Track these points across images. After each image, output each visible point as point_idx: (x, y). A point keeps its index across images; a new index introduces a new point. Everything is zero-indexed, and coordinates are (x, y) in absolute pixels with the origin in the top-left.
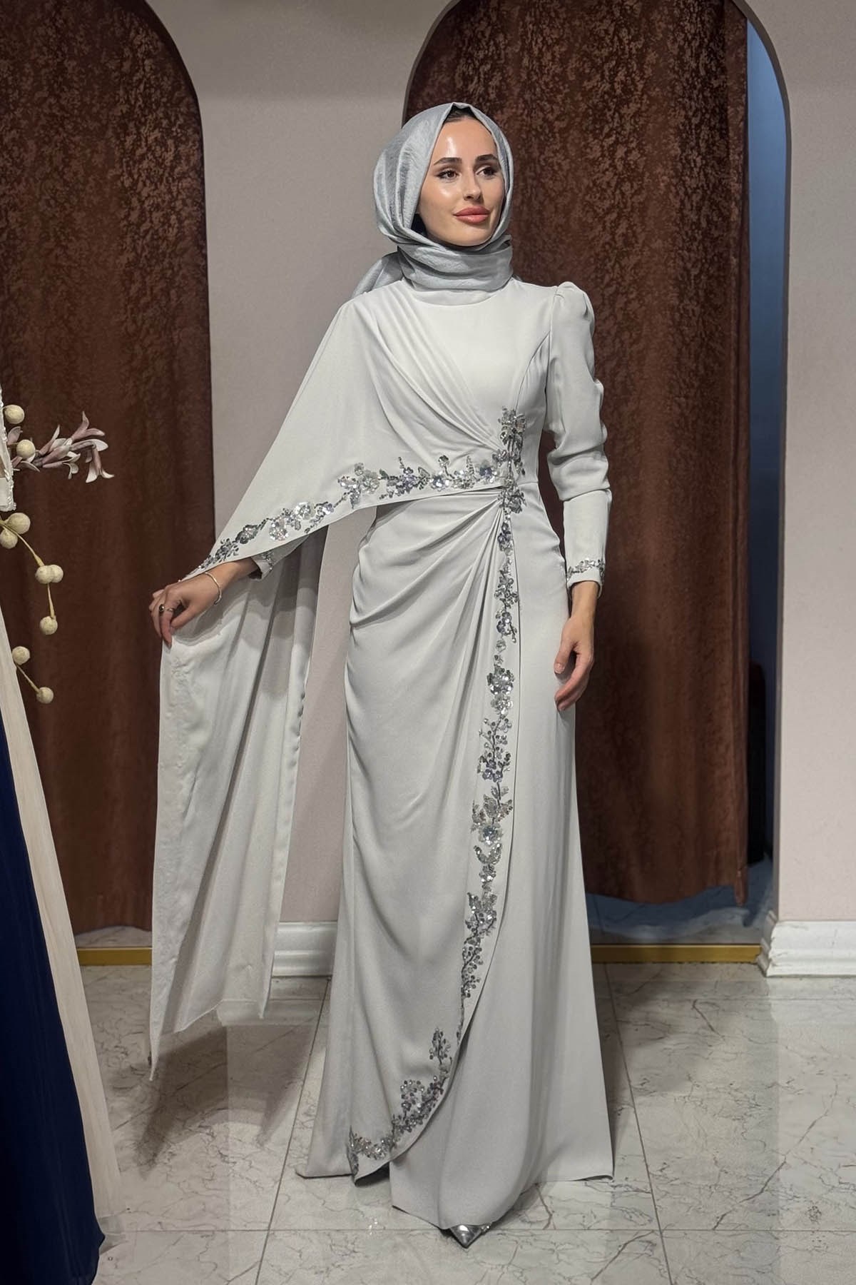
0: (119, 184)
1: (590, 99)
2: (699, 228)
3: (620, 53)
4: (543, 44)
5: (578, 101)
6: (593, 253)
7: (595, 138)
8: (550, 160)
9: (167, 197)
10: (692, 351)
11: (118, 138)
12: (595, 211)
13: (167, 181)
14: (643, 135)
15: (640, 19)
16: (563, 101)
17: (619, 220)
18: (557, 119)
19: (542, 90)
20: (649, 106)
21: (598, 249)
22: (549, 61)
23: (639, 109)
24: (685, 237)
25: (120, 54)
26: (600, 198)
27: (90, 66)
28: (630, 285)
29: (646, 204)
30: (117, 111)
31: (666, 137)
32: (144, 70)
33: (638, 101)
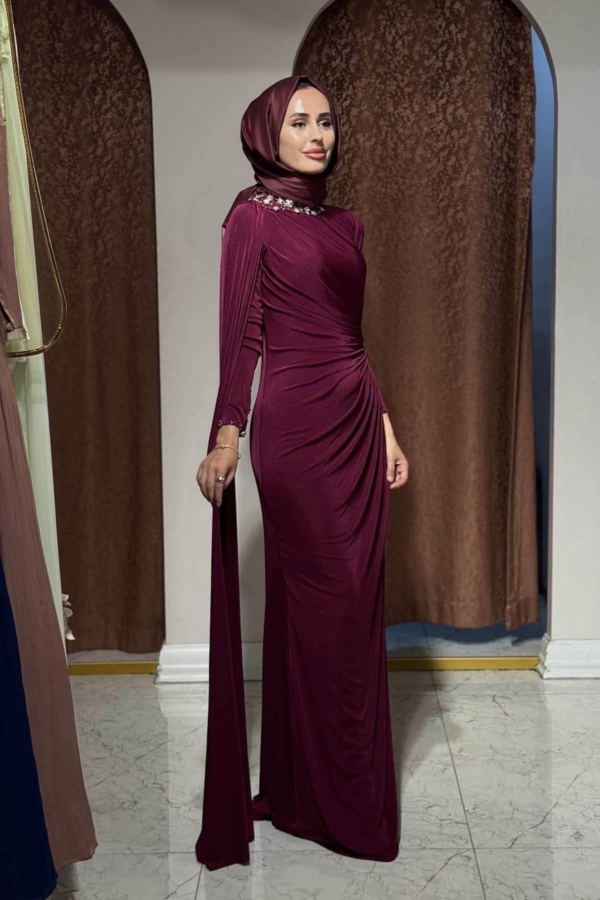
0: (90, 129)
1: (427, 73)
2: (502, 161)
3: (450, 41)
4: (396, 35)
5: (421, 74)
6: (430, 179)
7: (432, 100)
8: (402, 114)
9: (127, 138)
10: (499, 246)
11: (90, 97)
12: (432, 150)
13: (127, 126)
14: (466, 98)
15: (464, 18)
16: (410, 74)
17: (450, 156)
18: (407, 86)
19: (396, 66)
20: (471, 78)
21: (434, 176)
22: (400, 46)
23: (464, 80)
24: (494, 168)
25: (93, 38)
26: (436, 141)
27: (72, 47)
28: (457, 200)
29: (469, 144)
30: (89, 79)
31: (482, 99)
32: (110, 50)
33: (463, 74)
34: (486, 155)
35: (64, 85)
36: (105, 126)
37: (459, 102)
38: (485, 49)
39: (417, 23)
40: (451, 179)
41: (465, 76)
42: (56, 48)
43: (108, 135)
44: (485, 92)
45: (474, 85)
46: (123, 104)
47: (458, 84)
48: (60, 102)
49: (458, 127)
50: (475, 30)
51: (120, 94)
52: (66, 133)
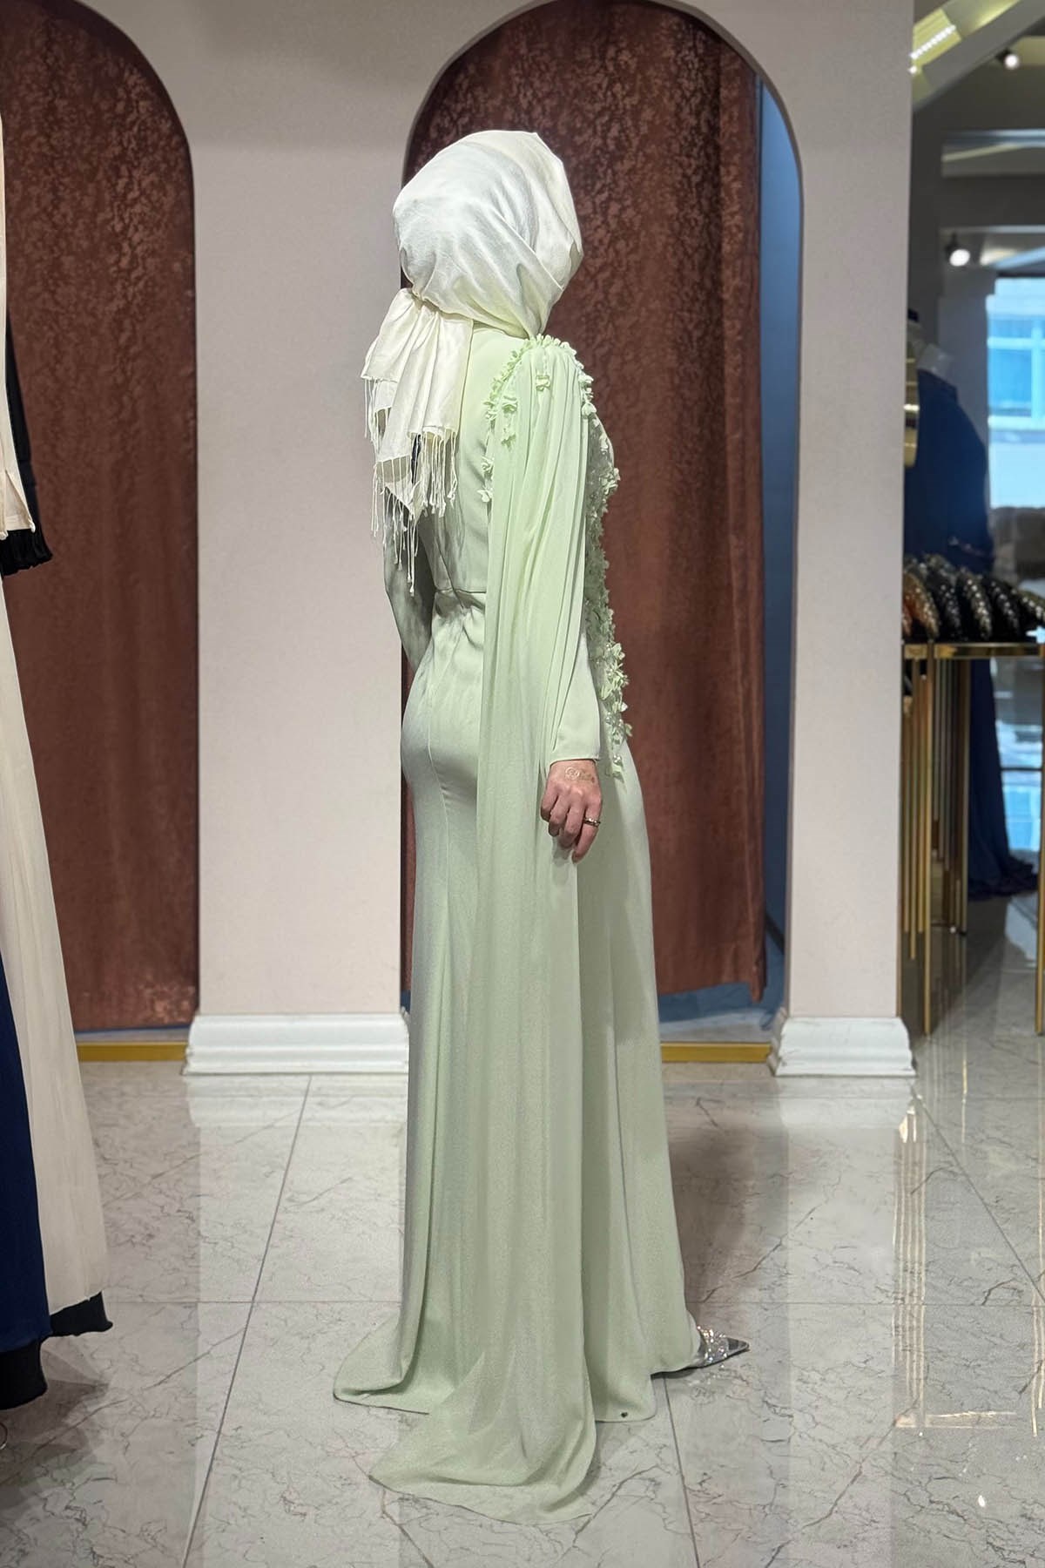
3: (613, 108)
4: (533, 97)
14: (638, 193)
15: (634, 76)
23: (634, 166)
24: (685, 298)
29: (643, 263)
30: (109, 154)
32: (138, 112)
33: (633, 158)
36: (132, 224)
37: (626, 199)
40: (615, 314)
45: (650, 174)
46: (158, 192)
47: (626, 171)
48: (62, 188)
49: (626, 236)
50: (651, 93)
52: (72, 234)
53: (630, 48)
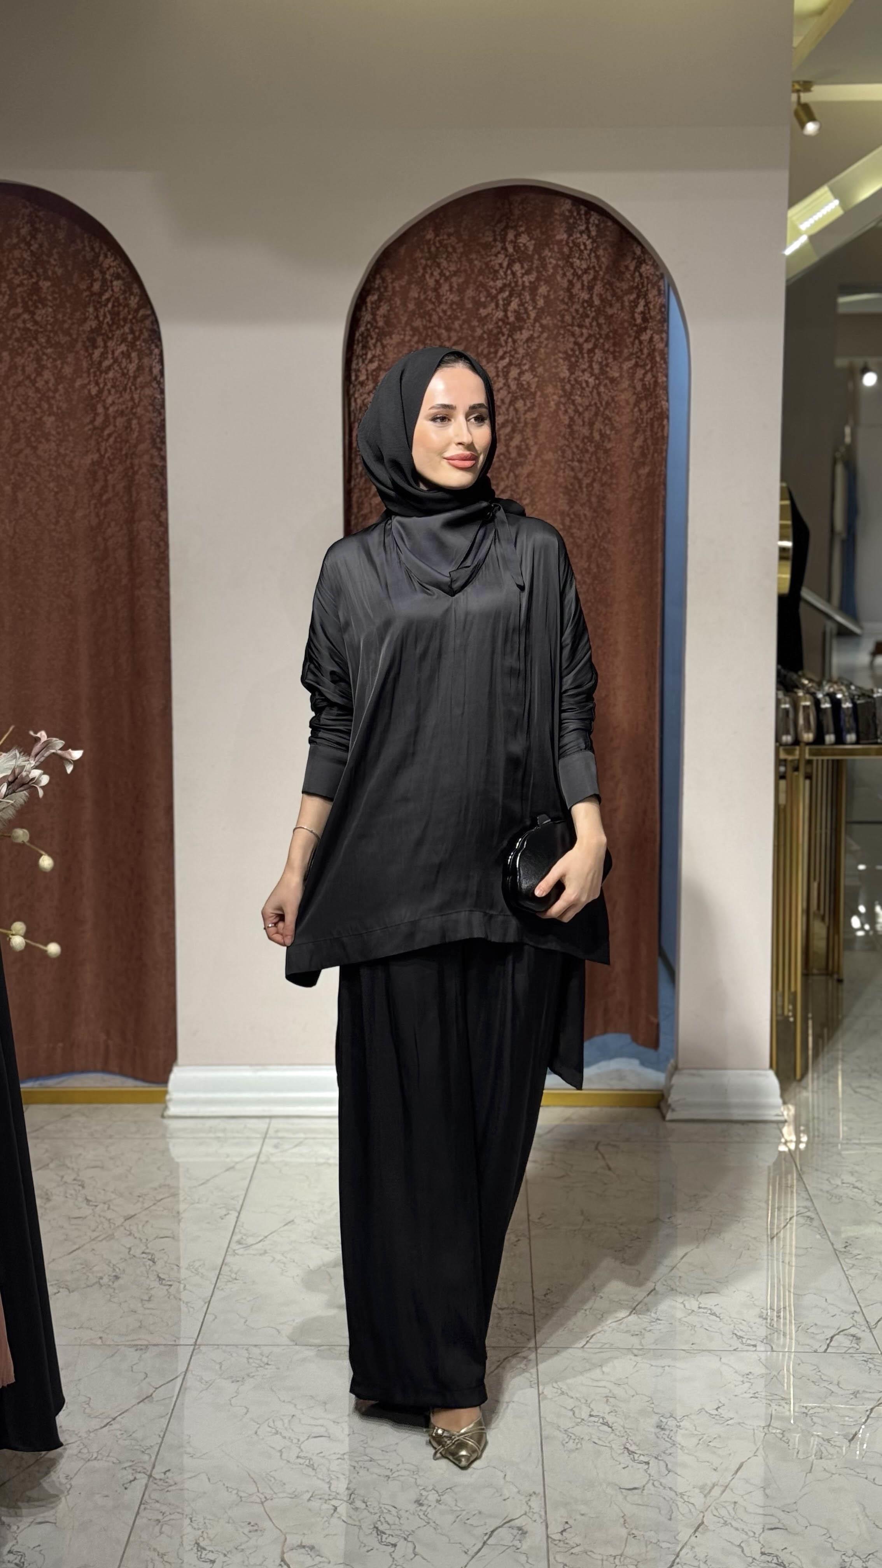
0: (86, 391)
1: (483, 325)
3: (513, 285)
5: (474, 327)
9: (130, 404)
11: (87, 350)
13: (131, 389)
14: (534, 359)
15: (533, 255)
16: (461, 326)
20: (542, 333)
23: (531, 335)
25: (90, 275)
27: (63, 286)
28: (523, 492)
29: (538, 420)
30: (87, 327)
31: (556, 360)
32: (112, 290)
33: (531, 328)
34: (562, 434)
35: (52, 335)
36: (106, 388)
37: (525, 364)
38: (560, 295)
39: (471, 261)
40: (516, 465)
41: (534, 330)
42: (41, 288)
43: (109, 401)
44: (560, 352)
45: (545, 342)
46: (127, 359)
47: (524, 340)
48: (45, 357)
49: (524, 397)
50: (547, 271)
51: (123, 348)
52: (54, 397)
53: (528, 231)
